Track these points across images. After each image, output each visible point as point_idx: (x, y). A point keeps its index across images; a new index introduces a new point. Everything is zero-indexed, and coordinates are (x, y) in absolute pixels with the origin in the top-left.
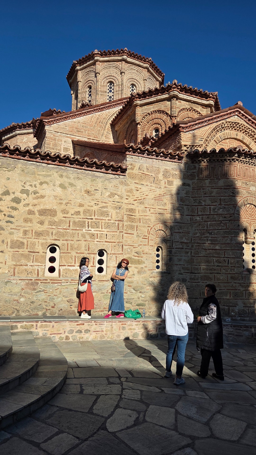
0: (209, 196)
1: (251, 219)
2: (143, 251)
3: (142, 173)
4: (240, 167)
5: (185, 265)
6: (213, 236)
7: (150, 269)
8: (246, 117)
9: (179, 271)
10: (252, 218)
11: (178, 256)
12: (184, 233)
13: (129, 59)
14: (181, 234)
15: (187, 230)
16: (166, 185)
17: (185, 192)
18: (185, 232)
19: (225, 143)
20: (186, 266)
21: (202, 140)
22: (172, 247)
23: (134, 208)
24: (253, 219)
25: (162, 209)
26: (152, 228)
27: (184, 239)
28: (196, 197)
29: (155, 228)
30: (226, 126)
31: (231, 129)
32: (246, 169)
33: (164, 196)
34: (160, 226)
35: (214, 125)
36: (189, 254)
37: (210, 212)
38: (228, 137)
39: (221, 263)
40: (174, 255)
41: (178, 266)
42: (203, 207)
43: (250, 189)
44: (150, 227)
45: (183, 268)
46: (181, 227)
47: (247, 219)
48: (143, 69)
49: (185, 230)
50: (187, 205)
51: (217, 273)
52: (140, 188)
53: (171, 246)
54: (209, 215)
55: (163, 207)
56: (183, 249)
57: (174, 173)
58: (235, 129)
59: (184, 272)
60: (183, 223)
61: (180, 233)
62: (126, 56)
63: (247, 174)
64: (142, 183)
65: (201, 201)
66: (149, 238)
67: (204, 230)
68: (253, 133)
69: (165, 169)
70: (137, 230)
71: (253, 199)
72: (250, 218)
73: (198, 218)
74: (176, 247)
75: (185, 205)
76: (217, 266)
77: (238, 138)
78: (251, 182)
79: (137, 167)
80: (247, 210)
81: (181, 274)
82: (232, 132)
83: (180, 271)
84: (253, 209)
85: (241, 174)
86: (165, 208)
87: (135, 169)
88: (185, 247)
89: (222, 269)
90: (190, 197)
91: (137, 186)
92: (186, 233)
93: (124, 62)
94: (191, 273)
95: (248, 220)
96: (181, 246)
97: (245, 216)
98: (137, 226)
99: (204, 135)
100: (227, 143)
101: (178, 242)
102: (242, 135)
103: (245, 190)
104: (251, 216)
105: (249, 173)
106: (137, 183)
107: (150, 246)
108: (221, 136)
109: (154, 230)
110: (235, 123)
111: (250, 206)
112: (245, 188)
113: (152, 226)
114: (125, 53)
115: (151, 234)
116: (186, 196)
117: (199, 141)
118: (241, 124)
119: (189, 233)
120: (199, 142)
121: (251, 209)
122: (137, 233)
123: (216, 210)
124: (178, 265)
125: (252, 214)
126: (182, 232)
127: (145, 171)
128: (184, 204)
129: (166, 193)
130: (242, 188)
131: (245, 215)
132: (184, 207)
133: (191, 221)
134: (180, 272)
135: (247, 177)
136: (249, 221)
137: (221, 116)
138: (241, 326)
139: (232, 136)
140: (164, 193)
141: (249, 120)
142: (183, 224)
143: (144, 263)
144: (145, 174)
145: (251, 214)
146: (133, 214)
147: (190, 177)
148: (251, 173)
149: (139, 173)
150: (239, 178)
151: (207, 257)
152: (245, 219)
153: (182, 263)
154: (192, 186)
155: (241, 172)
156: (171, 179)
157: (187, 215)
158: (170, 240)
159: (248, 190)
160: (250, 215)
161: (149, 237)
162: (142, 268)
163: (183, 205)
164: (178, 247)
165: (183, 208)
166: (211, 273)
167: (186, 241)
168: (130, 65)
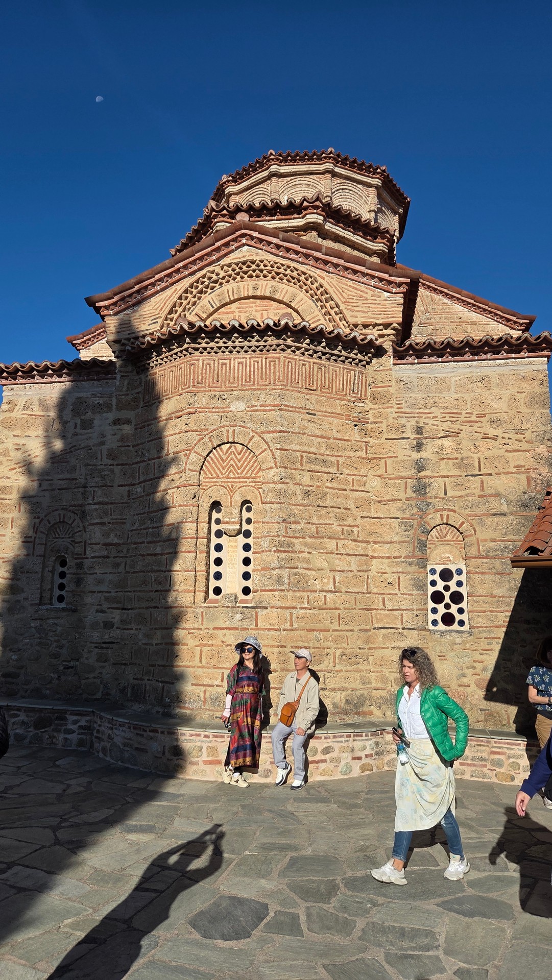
0: (155, 439)
1: (235, 478)
2: (21, 568)
3: (29, 415)
4: (205, 363)
5: (110, 592)
6: (155, 525)
7: (34, 602)
8: (269, 243)
9: (98, 605)
10: (236, 476)
11: (96, 573)
12: (113, 524)
13: (284, 169)
14: (106, 528)
15: (119, 517)
16: (78, 430)
17: (118, 437)
18: (115, 521)
19: (227, 313)
20: (113, 594)
21: (157, 322)
22: (85, 554)
23: (10, 485)
24: (239, 478)
25: (66, 479)
26: (42, 519)
27: (112, 535)
28: (138, 445)
29: (48, 520)
30: (221, 276)
31: (239, 278)
32: (223, 364)
33: (71, 452)
34: (60, 515)
35: (186, 283)
36: (121, 569)
37: (154, 475)
38: (232, 299)
39: (160, 583)
40: (88, 572)
41: (95, 595)
42: (145, 464)
43: (230, 409)
44: (38, 518)
45: (107, 599)
46: (106, 513)
47: (223, 478)
48: (321, 176)
49: (115, 517)
50: (122, 465)
51: (155, 607)
52: (23, 445)
53: (81, 554)
54: (153, 479)
55: (68, 476)
56: (108, 557)
57: (96, 402)
58: (251, 276)
59: (109, 608)
60: (112, 503)
61: (103, 524)
62: (275, 166)
63: (224, 375)
64: (27, 434)
65: (145, 452)
66: (35, 540)
67: (144, 513)
68: (295, 274)
69: (78, 398)
70: (12, 527)
71: (236, 432)
72: (231, 475)
73: (139, 490)
74: (92, 555)
75: (117, 465)
76: (157, 591)
77: (258, 293)
78: (235, 393)
79: (20, 406)
80: (222, 459)
81: (103, 612)
82: (241, 284)
83: (101, 605)
84: (239, 454)
85: (206, 378)
86: (73, 476)
87: (16, 410)
88: (113, 553)
89: (161, 597)
90: (129, 446)
91: (17, 440)
92: (117, 523)
93: (274, 179)
94: (123, 609)
95: (226, 480)
96: (105, 553)
97: (216, 473)
98: (12, 518)
99: (161, 309)
100: (233, 312)
101: (99, 544)
102: (271, 283)
103: (216, 412)
104: (235, 470)
105: (230, 372)
106: (18, 436)
107: (37, 556)
108: (213, 300)
109: (48, 524)
110: (244, 263)
111: (230, 447)
112: (217, 408)
113: (42, 516)
114: (273, 159)
115: (41, 532)
116: (121, 446)
117: (150, 324)
118: (262, 261)
119: (124, 523)
120: (149, 327)
121: (234, 454)
122: (12, 533)
123: (161, 468)
124: (95, 592)
125: (237, 465)
126: (109, 523)
127: (35, 409)
128: (115, 463)
129: (75, 446)
130: (207, 410)
131: (219, 469)
132: (116, 470)
133: (129, 496)
134: (99, 607)
135: (225, 382)
136: (228, 482)
137: (201, 258)
138: (145, 728)
139: (242, 294)
140: (72, 447)
141: (278, 247)
142: (110, 506)
143: (23, 591)
144: (34, 415)
145: (233, 466)
146: (7, 497)
147: (132, 403)
148: (234, 371)
149: (24, 416)
150: (203, 387)
151: (144, 572)
152: (218, 480)
153: (105, 589)
154: (134, 422)
155: (208, 373)
156: (89, 415)
157: (122, 486)
158: (81, 542)
159: (224, 412)
160: (231, 468)
161: (35, 538)
162: (19, 601)
163: (113, 465)
164: (97, 554)
165: (112, 471)
166: (147, 608)
167: (116, 541)
168: (289, 179)
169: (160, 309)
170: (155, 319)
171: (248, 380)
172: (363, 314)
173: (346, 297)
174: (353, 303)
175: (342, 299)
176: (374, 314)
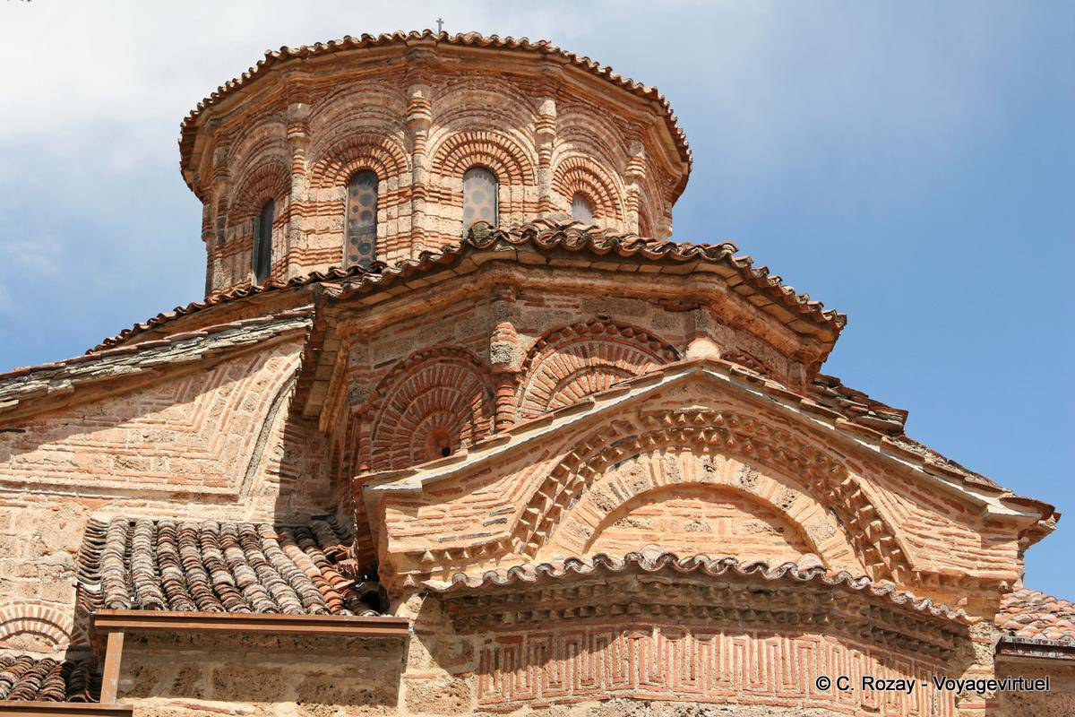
19: (647, 513)
21: (503, 521)
31: (673, 441)
38: (660, 486)
58: (700, 443)
77: (717, 482)
82: (678, 458)
99: (515, 493)
102: (743, 462)
108: (619, 483)
110: (690, 415)
117: (487, 524)
118: (727, 416)
120: (486, 531)
127: (204, 693)
139: (681, 478)
144: (204, 708)
150: (662, 690)
169: (511, 491)
170: (500, 513)
171: (757, 682)
172: (942, 556)
173: (907, 516)
174: (920, 528)
175: (899, 518)
176: (963, 557)
